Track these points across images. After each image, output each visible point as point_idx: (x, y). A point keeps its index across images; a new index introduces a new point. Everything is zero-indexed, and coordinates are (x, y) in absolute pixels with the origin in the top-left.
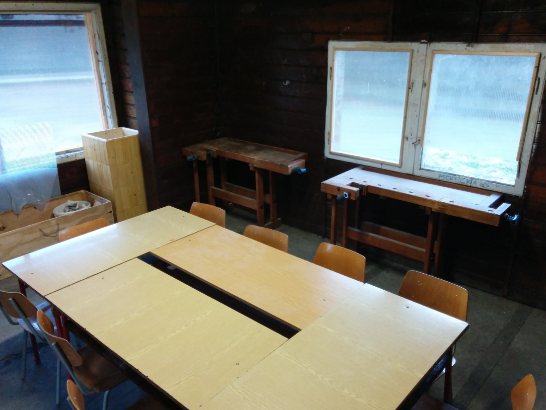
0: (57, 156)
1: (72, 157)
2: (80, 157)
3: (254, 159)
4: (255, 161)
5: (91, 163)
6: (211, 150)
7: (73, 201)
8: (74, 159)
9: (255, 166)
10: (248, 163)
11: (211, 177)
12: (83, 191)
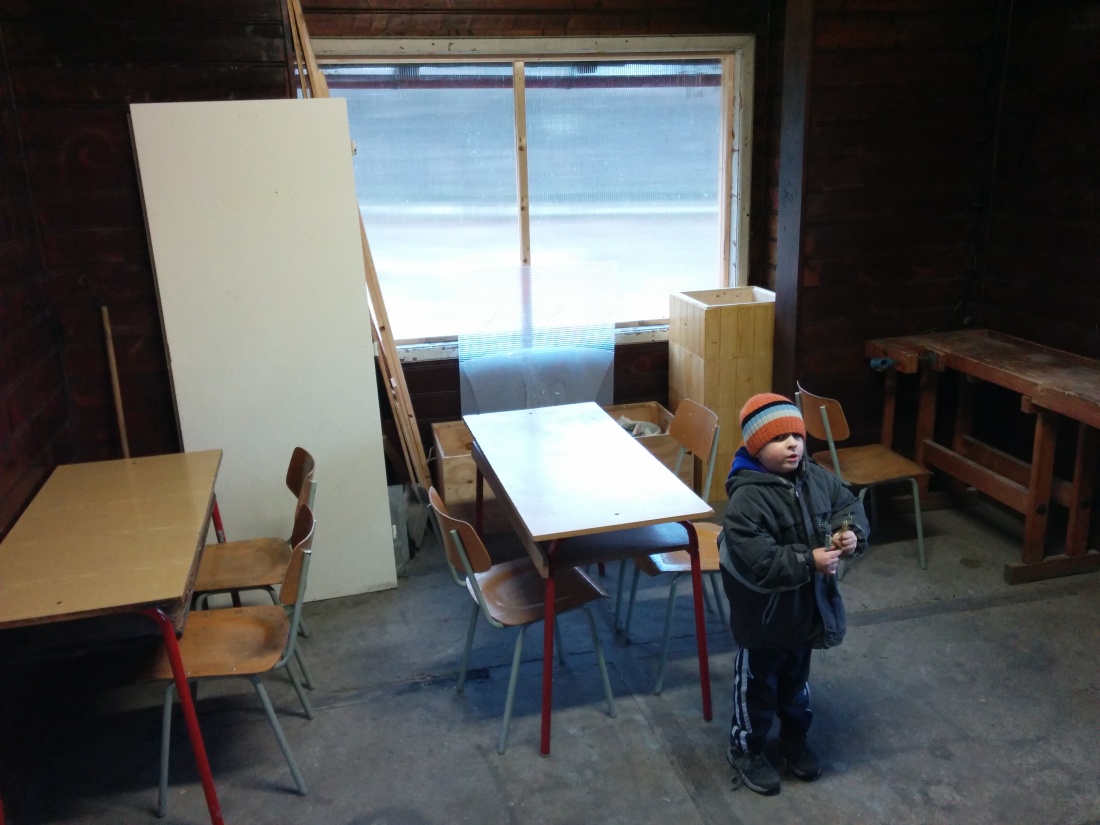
0: (619, 330)
1: (647, 335)
2: (661, 337)
3: (1036, 385)
4: (1039, 388)
5: (677, 352)
6: (932, 352)
7: (632, 419)
8: (649, 339)
9: (1035, 402)
10: (1021, 395)
11: (927, 416)
12: (653, 404)
